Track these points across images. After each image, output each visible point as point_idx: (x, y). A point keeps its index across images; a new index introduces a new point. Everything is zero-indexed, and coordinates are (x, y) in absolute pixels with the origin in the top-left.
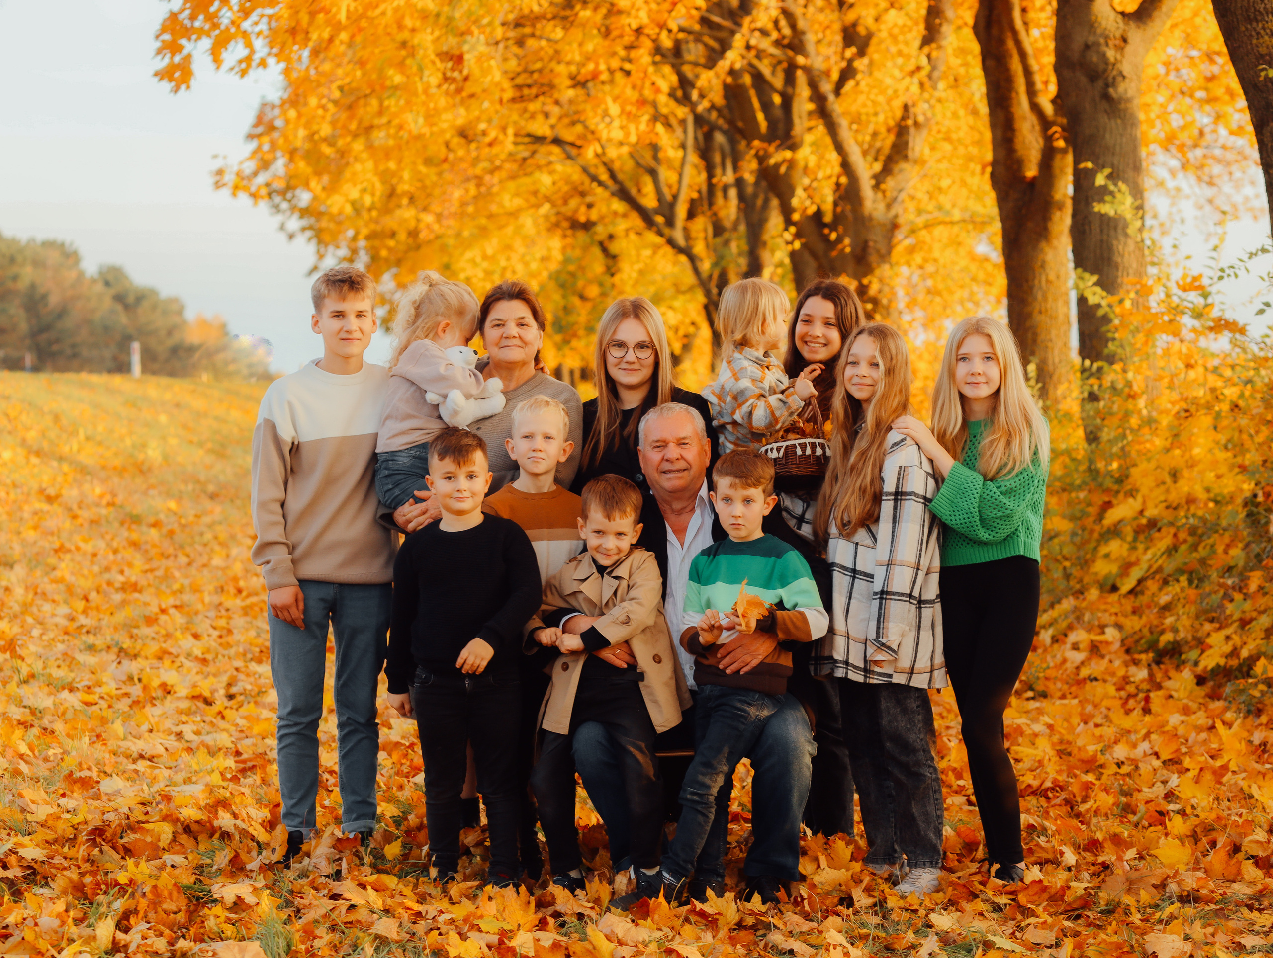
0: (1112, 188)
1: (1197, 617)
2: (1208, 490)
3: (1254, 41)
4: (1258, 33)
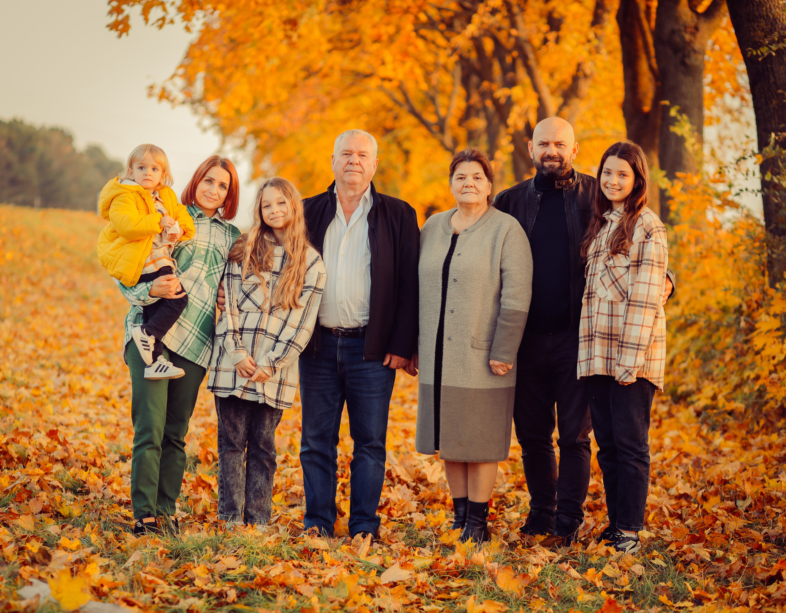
0: (679, 117)
1: (701, 377)
2: (718, 303)
3: (752, 34)
4: (754, 29)
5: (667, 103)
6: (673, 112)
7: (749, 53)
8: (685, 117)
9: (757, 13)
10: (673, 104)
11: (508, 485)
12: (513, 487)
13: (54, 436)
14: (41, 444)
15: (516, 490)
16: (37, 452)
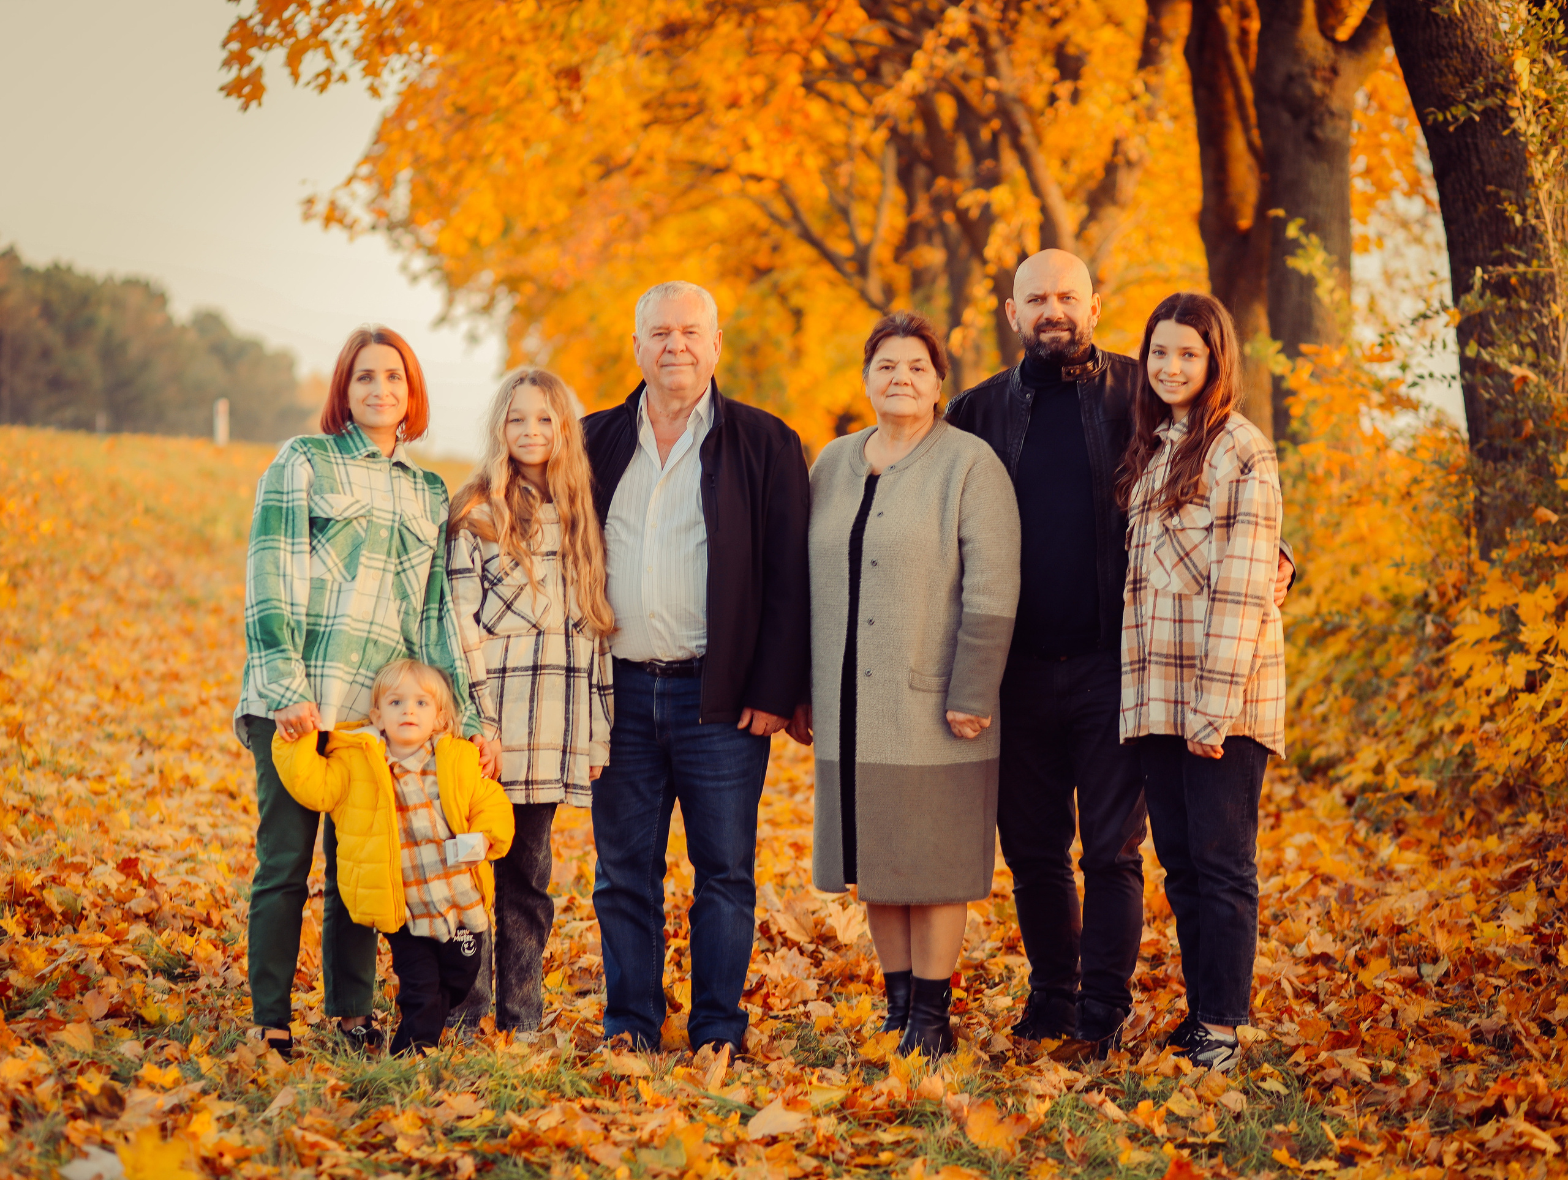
0: (1303, 240)
1: (1353, 730)
2: (1385, 589)
3: (1437, 80)
4: (1441, 72)
5: (1280, 212)
6: (1292, 231)
7: (1431, 118)
8: (1314, 239)
9: (1445, 41)
10: (1291, 215)
11: (989, 945)
12: (999, 949)
13: (132, 871)
14: (106, 886)
15: (1006, 954)
16: (99, 901)
